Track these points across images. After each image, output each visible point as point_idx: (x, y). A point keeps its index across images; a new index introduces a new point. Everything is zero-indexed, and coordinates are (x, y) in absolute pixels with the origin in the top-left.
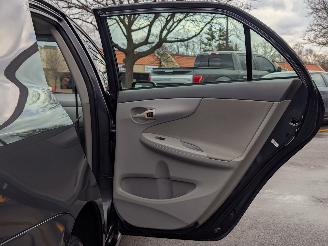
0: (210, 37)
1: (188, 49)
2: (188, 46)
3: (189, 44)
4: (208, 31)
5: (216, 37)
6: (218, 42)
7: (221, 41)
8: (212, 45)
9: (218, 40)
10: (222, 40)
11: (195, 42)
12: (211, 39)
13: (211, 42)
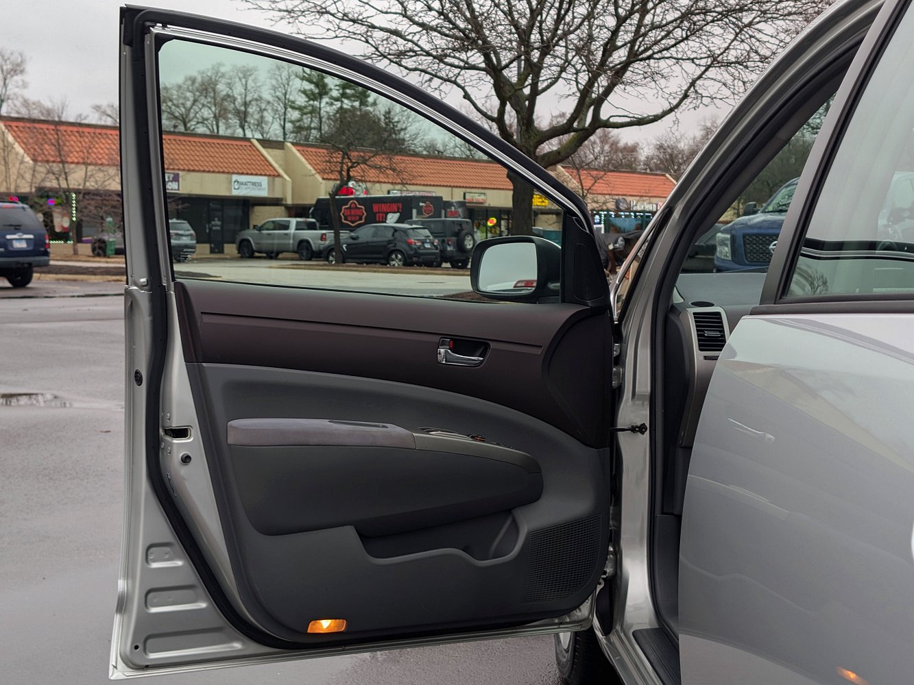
5: (331, 90)
8: (320, 114)
9: (337, 100)
10: (348, 97)
12: (317, 93)
13: (316, 103)
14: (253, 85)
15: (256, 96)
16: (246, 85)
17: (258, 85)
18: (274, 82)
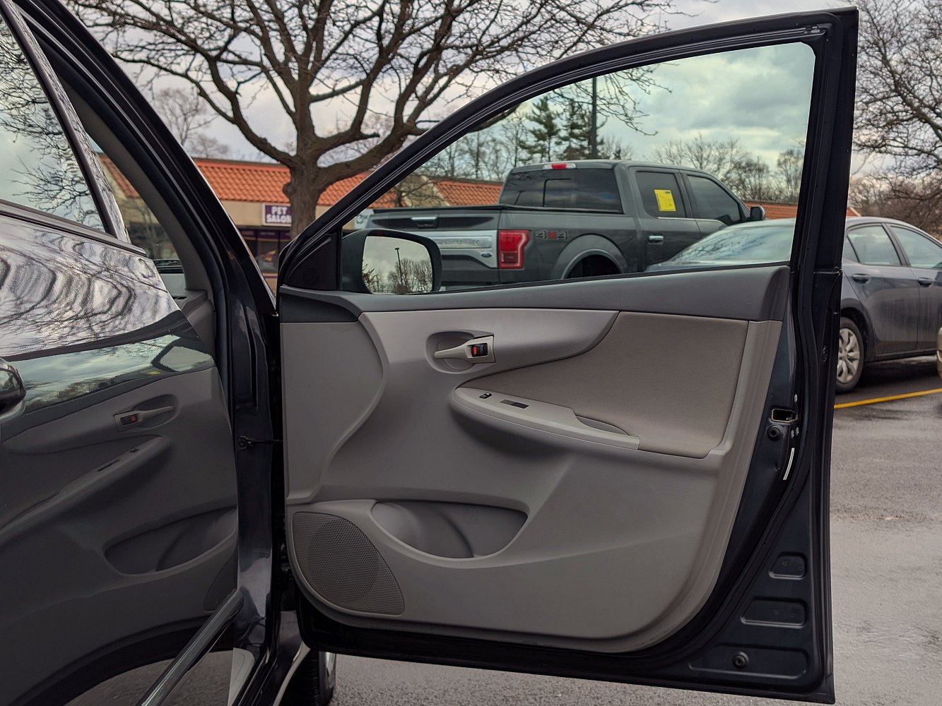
0: (542, 127)
1: (481, 164)
2: (481, 155)
3: (483, 149)
4: (537, 112)
5: (559, 130)
6: (565, 144)
7: (574, 140)
8: (548, 152)
9: (565, 139)
10: (576, 137)
11: (502, 143)
12: (546, 133)
13: (546, 143)
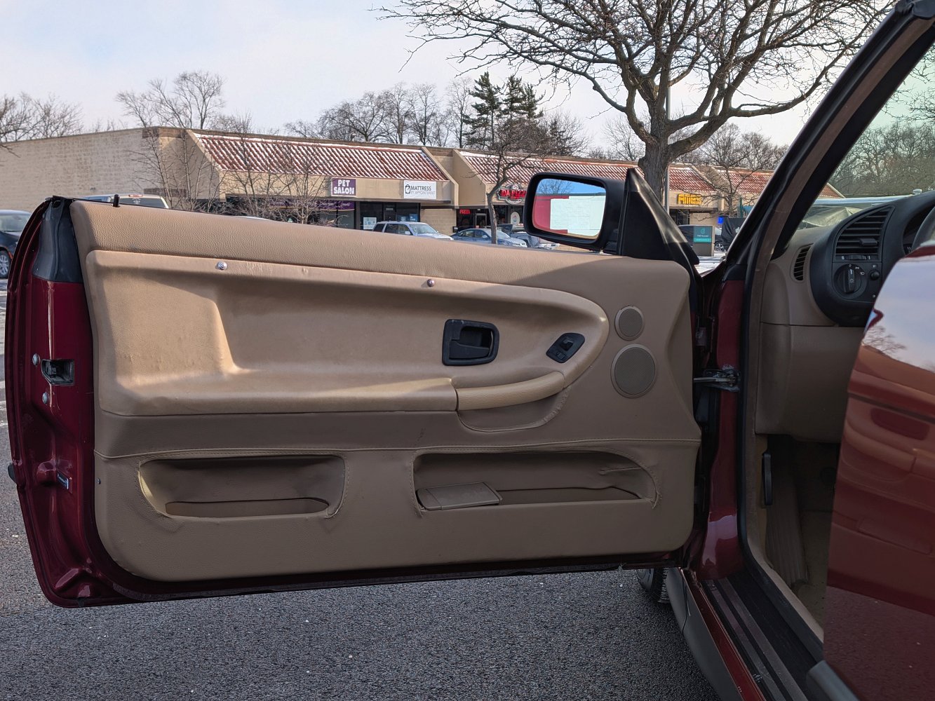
4: (479, 87)
7: (514, 114)
8: (491, 125)
9: (505, 112)
10: (516, 110)
12: (488, 107)
13: (489, 117)
14: (432, 101)
15: (435, 111)
16: (426, 101)
17: (436, 100)
18: (451, 98)
